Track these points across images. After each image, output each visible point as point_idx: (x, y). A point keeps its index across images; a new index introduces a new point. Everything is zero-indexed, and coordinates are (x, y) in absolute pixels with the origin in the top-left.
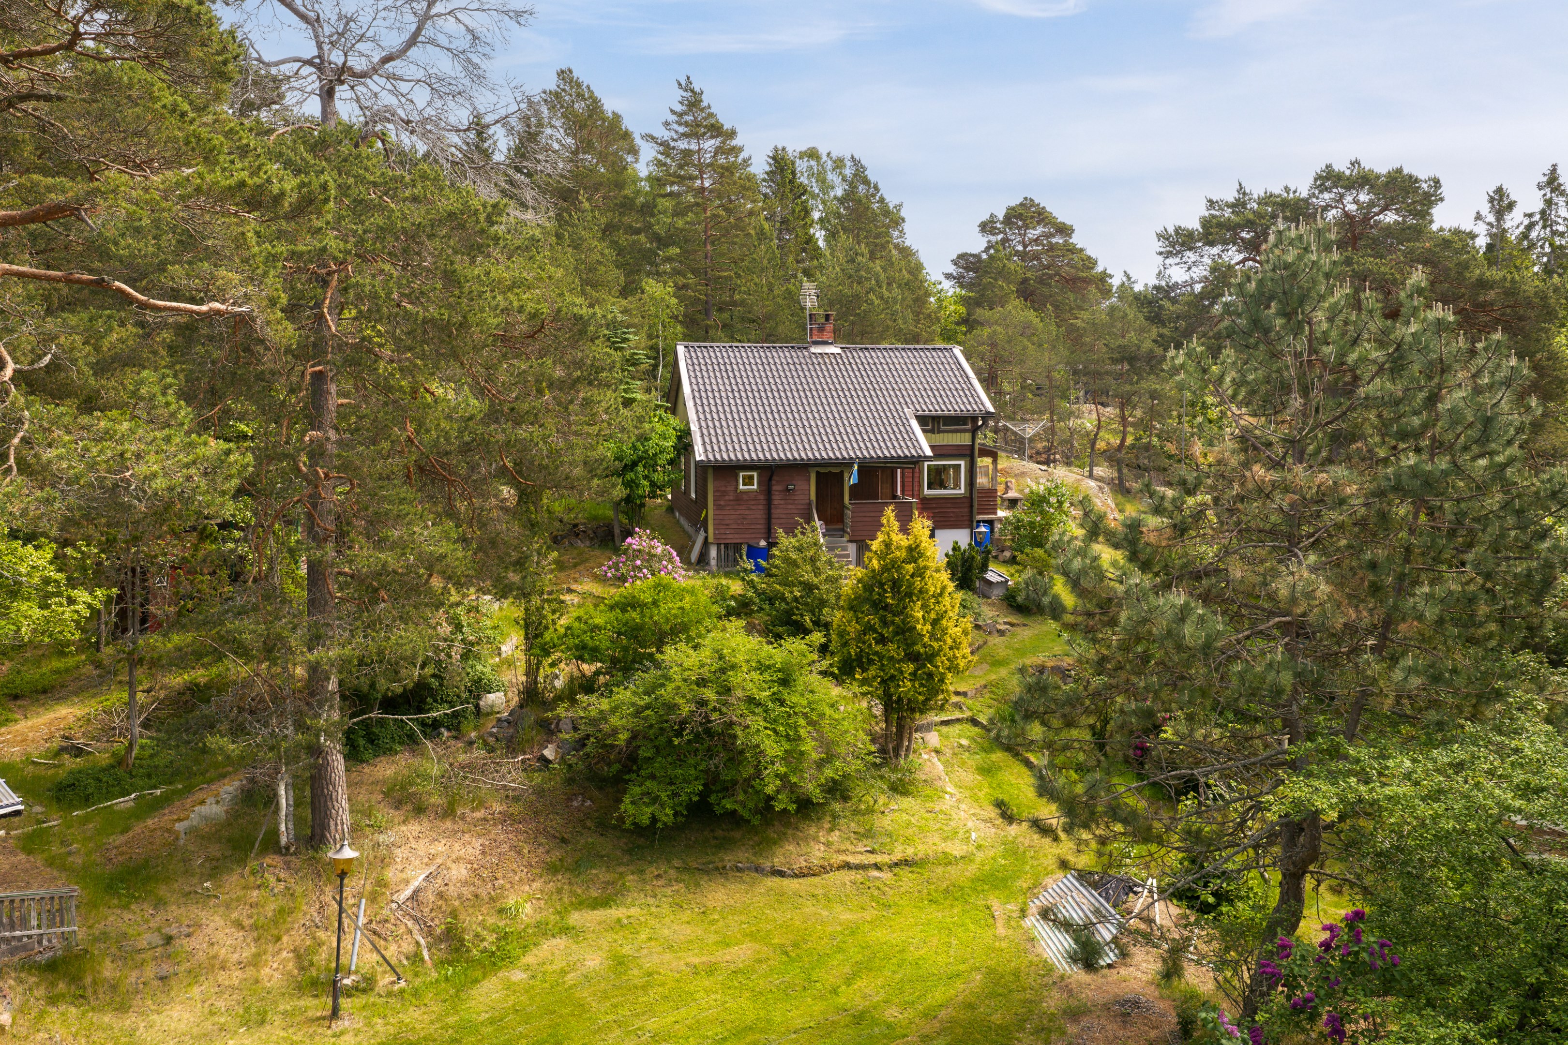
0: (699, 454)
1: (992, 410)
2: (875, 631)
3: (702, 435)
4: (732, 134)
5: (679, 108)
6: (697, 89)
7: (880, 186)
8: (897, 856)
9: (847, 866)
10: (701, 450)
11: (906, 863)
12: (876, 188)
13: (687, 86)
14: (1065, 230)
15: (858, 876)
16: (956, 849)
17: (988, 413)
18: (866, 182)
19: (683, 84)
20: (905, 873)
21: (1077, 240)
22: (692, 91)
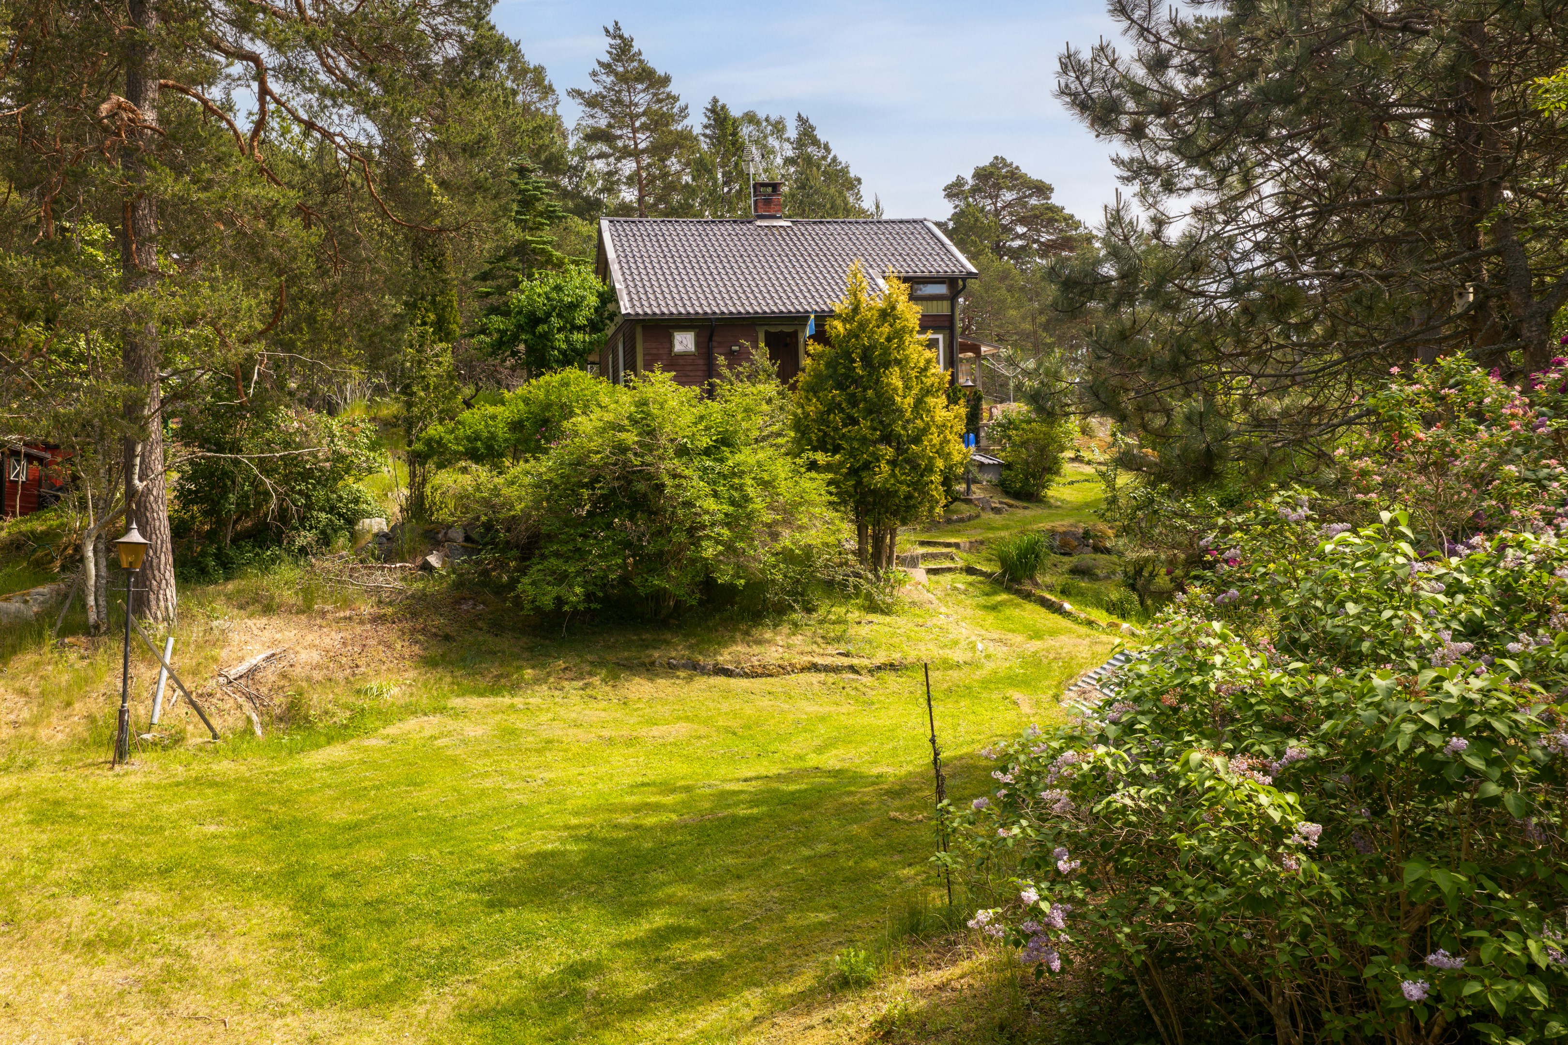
0: (625, 307)
1: (974, 270)
2: (842, 410)
3: (629, 293)
4: (666, 80)
5: (606, 59)
6: (626, 35)
7: (831, 146)
8: (881, 658)
9: (814, 668)
10: (628, 305)
11: (892, 667)
12: (827, 148)
13: (615, 32)
14: (1042, 189)
15: (831, 678)
16: (958, 655)
17: (970, 274)
18: (816, 142)
19: (612, 31)
20: (890, 678)
21: (1056, 200)
22: (621, 37)
